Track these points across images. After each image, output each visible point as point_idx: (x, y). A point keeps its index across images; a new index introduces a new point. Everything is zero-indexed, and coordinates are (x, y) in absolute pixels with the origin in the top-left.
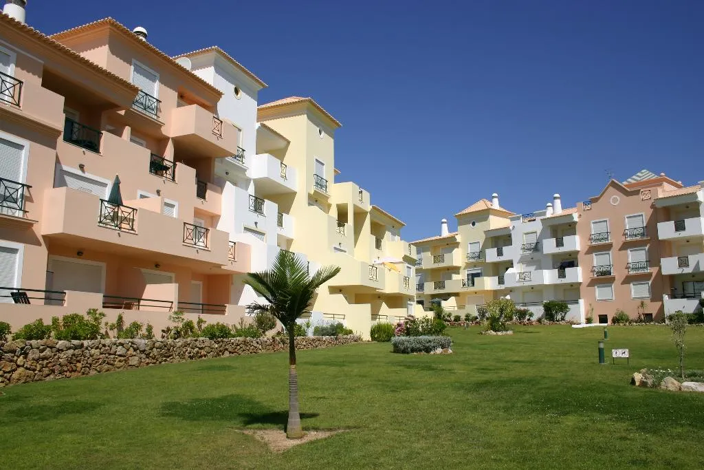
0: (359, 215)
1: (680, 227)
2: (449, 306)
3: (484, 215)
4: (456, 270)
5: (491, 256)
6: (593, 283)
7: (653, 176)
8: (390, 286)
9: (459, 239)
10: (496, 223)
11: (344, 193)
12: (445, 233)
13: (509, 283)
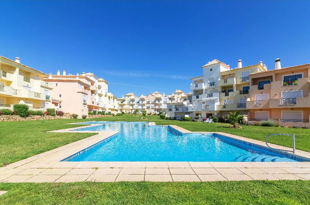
0: (112, 97)
1: (159, 102)
2: (124, 111)
3: (130, 96)
4: (125, 105)
5: (131, 103)
6: (147, 109)
7: (158, 93)
8: (116, 108)
9: (126, 99)
10: (132, 97)
11: (110, 94)
12: (123, 98)
13: (134, 108)
